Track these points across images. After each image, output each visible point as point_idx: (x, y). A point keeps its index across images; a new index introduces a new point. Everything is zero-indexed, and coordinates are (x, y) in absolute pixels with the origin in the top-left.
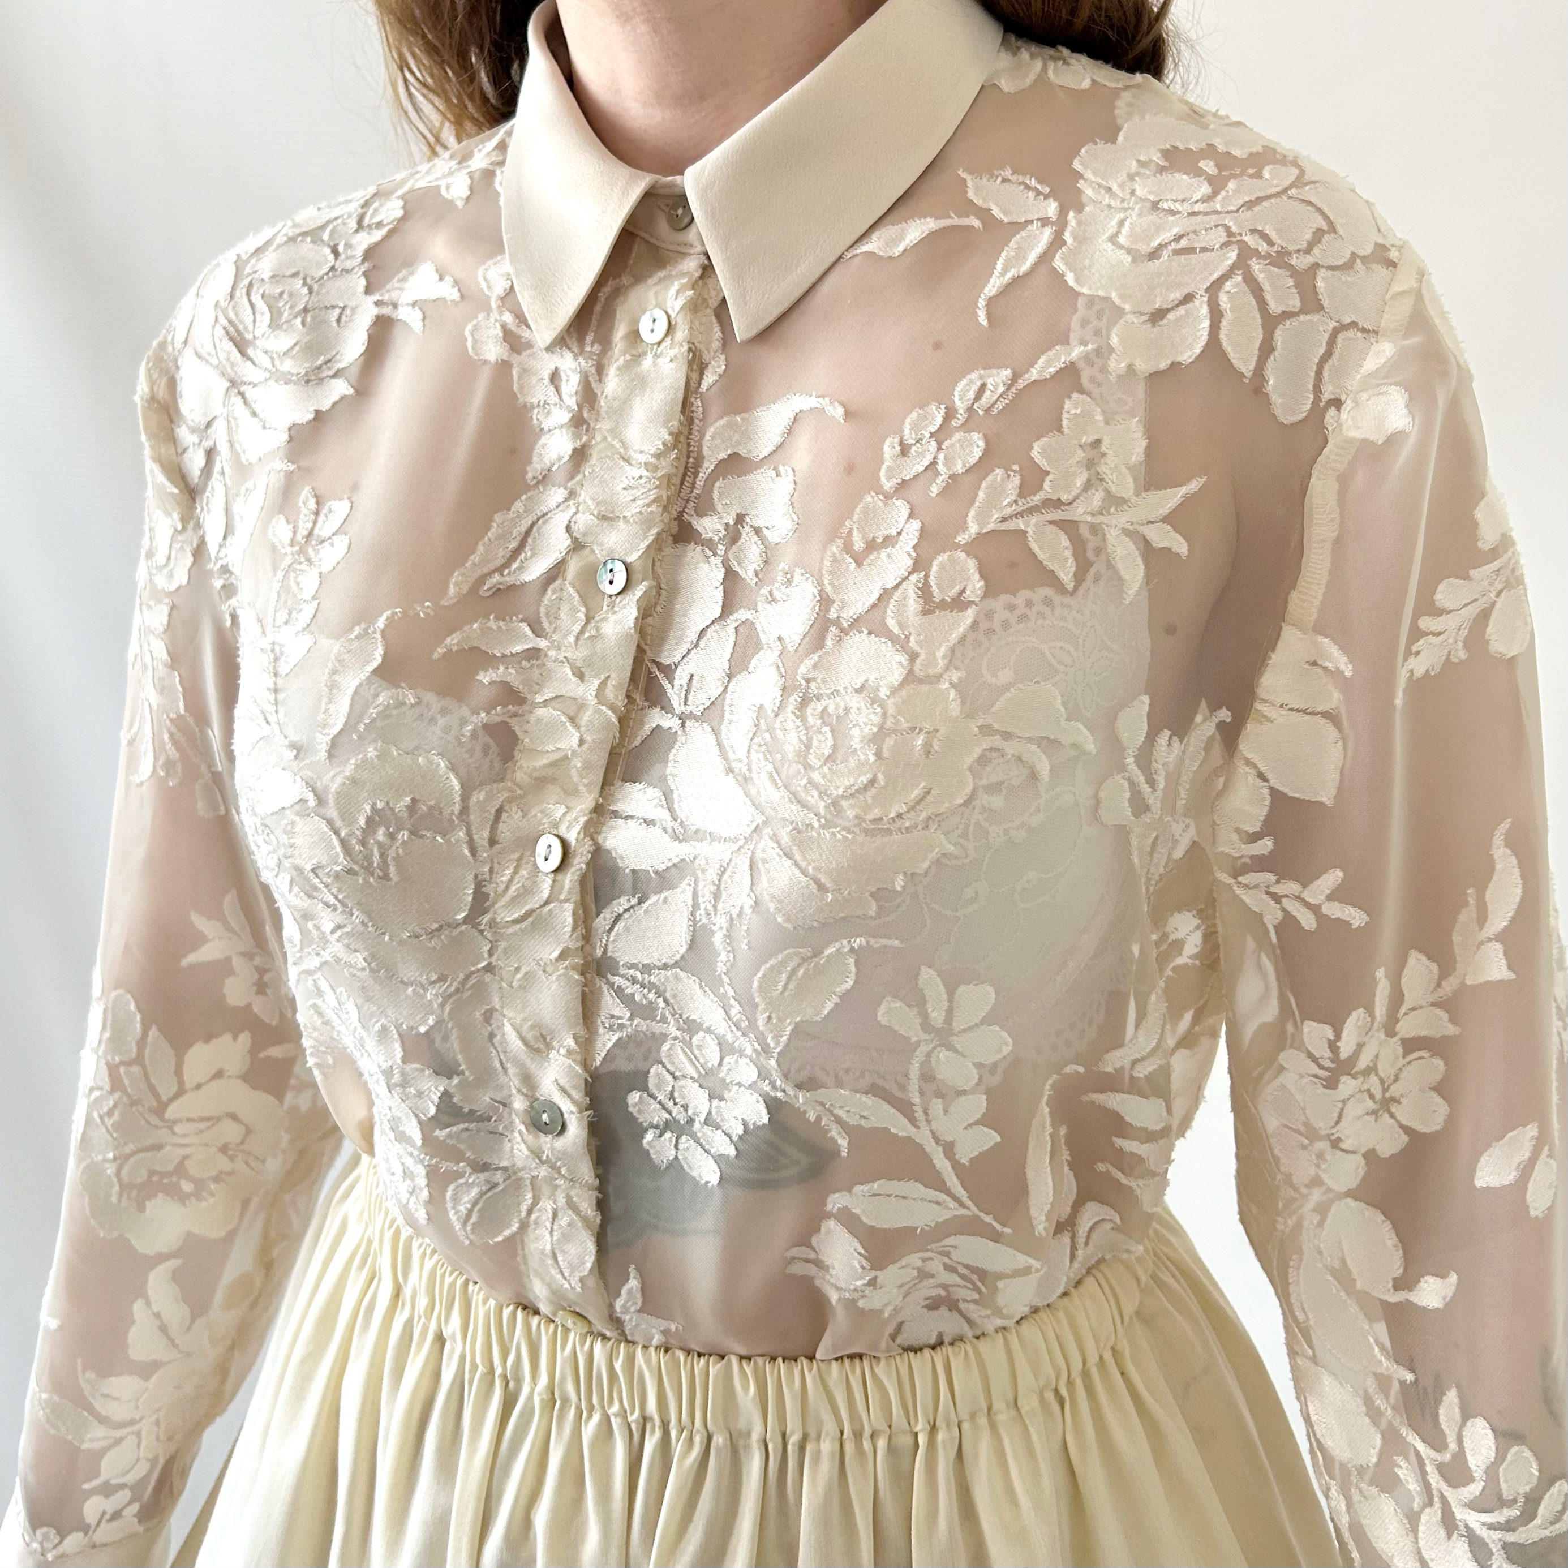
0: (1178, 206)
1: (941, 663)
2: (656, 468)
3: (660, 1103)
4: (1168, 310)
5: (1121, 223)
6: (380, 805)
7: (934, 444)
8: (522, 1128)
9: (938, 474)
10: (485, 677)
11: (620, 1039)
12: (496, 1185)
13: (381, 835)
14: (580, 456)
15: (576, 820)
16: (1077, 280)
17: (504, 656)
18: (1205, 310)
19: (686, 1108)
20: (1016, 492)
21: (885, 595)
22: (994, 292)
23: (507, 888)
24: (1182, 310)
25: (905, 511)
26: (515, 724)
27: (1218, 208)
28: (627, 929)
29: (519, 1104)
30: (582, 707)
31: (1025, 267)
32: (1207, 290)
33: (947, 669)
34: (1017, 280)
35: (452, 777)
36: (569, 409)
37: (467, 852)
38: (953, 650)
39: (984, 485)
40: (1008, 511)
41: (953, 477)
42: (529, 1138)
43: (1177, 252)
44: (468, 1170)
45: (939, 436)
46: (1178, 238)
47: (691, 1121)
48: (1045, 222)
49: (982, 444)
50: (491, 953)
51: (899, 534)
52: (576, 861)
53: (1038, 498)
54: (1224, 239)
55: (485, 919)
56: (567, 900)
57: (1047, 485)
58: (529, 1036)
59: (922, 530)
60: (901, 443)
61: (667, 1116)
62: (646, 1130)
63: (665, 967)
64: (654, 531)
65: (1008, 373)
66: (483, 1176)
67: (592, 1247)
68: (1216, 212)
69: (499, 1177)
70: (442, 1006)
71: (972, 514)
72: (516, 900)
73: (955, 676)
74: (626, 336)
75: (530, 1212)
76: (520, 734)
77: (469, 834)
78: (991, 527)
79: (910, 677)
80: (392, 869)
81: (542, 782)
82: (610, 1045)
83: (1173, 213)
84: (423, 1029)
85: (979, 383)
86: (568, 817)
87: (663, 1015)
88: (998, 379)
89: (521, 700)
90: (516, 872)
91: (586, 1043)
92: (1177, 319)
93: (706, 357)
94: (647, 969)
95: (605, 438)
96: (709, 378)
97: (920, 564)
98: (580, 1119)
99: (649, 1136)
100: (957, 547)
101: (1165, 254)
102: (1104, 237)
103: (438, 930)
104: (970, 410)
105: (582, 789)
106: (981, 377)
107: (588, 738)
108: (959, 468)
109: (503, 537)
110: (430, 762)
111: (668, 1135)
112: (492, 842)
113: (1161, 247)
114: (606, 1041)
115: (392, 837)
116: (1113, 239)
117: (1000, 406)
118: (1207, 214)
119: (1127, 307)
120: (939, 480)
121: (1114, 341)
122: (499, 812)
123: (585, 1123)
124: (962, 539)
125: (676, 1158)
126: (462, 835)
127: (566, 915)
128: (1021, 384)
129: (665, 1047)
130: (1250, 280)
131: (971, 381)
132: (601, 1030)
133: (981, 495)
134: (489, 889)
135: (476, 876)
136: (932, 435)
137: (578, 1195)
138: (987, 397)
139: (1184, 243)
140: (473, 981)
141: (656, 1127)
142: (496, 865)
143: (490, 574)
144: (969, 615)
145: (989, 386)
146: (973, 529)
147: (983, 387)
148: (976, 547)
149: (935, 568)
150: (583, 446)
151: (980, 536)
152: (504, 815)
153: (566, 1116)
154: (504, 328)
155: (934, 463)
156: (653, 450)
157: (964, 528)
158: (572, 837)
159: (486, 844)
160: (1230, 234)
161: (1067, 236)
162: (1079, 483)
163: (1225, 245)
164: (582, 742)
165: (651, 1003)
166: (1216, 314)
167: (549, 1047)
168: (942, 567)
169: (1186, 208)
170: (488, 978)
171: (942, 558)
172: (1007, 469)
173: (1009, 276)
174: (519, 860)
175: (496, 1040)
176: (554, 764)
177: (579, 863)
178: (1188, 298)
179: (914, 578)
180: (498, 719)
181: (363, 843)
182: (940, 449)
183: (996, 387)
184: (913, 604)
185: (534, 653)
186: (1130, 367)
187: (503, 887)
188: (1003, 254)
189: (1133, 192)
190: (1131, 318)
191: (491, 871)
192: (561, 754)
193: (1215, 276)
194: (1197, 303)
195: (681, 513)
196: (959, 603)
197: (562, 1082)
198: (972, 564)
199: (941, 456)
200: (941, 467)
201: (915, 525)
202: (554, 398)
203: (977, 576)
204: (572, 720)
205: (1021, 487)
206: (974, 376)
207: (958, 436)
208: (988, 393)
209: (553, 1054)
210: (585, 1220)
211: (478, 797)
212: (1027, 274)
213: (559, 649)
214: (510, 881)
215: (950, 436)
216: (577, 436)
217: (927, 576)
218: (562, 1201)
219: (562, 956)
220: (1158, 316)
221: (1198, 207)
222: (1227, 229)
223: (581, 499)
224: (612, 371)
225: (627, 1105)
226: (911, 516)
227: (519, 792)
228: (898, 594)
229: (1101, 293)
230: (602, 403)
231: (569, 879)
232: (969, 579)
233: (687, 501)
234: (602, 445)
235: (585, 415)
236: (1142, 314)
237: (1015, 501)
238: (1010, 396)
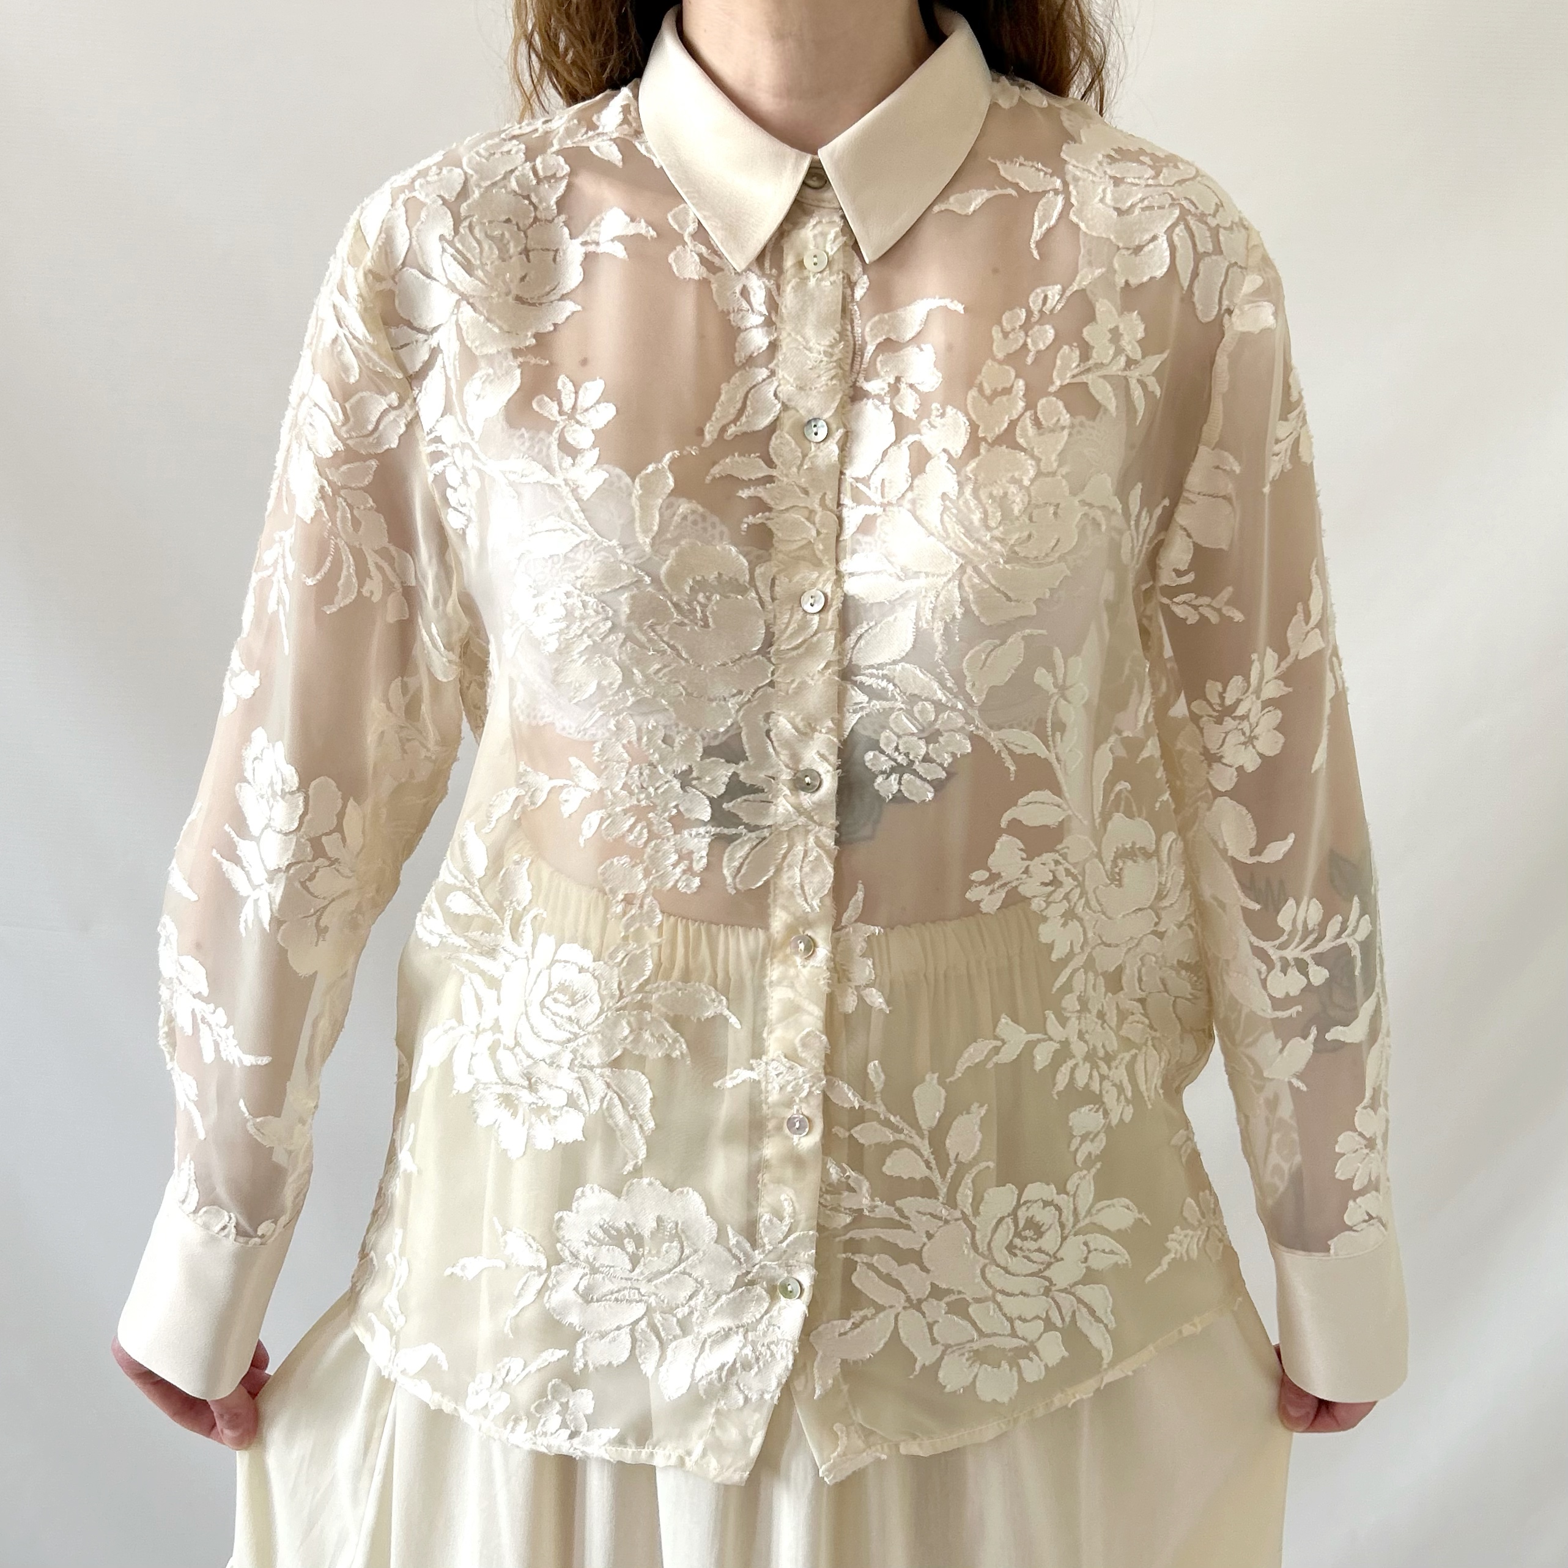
0: (1137, 181)
1: (1055, 465)
2: (832, 355)
3: (888, 755)
4: (1144, 246)
5: (1104, 191)
6: (698, 578)
7: (1022, 334)
8: (788, 792)
9: (1029, 351)
10: (744, 494)
11: (861, 718)
12: (764, 839)
13: (701, 597)
14: (773, 346)
15: (828, 580)
16: (1087, 227)
17: (750, 480)
18: (1165, 245)
19: (907, 755)
20: (1078, 359)
21: (1013, 424)
22: (1038, 238)
23: (787, 627)
24: (1151, 246)
25: (1013, 374)
26: (770, 524)
27: (1162, 183)
28: (867, 644)
29: (786, 776)
30: (812, 512)
31: (1053, 222)
32: (1165, 232)
33: (1059, 466)
34: (1049, 230)
35: (741, 557)
36: (761, 314)
37: (758, 605)
38: (1059, 455)
39: (1059, 356)
40: (1075, 371)
41: (1038, 352)
42: (792, 799)
43: (1143, 209)
44: (744, 831)
45: (1026, 327)
46: (1142, 200)
47: (912, 762)
48: (1056, 192)
49: (1052, 331)
50: (773, 673)
51: (1012, 386)
52: (834, 603)
53: (1091, 362)
54: (1170, 201)
55: (773, 649)
56: (831, 629)
57: (1094, 355)
58: (801, 725)
59: (1027, 385)
60: (1003, 331)
61: (893, 763)
62: (876, 776)
63: (895, 662)
64: (839, 396)
65: (1059, 287)
66: (753, 835)
67: (831, 870)
68: (1161, 185)
69: (766, 833)
70: (738, 711)
71: (1055, 374)
72: (793, 636)
73: (1064, 470)
74: (794, 265)
75: (785, 857)
76: (774, 531)
77: (757, 593)
78: (1067, 381)
79: (1039, 474)
80: (710, 620)
81: (796, 560)
82: (854, 722)
83: (1137, 185)
84: (722, 730)
85: (1043, 295)
86: (821, 579)
87: (893, 695)
88: (1054, 292)
89: (770, 509)
90: (791, 616)
91: (839, 724)
92: (1150, 251)
93: (854, 278)
94: (880, 666)
95: (789, 335)
96: (859, 293)
97: (1031, 405)
98: (833, 776)
99: (880, 779)
100: (1050, 394)
101: (1137, 211)
102: (1097, 199)
103: (739, 659)
104: (1041, 311)
105: (825, 562)
106: (1043, 291)
107: (824, 531)
108: (1042, 347)
109: (731, 400)
110: (724, 549)
111: (893, 777)
112: (773, 599)
113: (1133, 206)
114: (852, 720)
115: (709, 598)
116: (1102, 200)
117: (1059, 307)
118: (1156, 186)
119: (1121, 245)
120: (1031, 354)
121: (1116, 266)
122: (773, 580)
123: (836, 779)
124: (1052, 389)
125: (899, 791)
126: (753, 594)
127: (830, 639)
128: (1068, 293)
129: (893, 716)
130: (1188, 228)
131: (1037, 294)
132: (848, 715)
133: (1058, 362)
134: (775, 629)
135: (765, 622)
136: (1021, 327)
137: (826, 835)
138: (1050, 304)
139: (1146, 203)
140: (759, 693)
141: (882, 772)
142: (778, 615)
143: (728, 424)
144: (1066, 432)
145: (1050, 296)
146: (1058, 383)
147: (1046, 297)
148: (1063, 393)
149: (1039, 407)
150: (775, 340)
151: (1061, 386)
152: (777, 582)
153: (823, 776)
154: (700, 255)
155: (1025, 344)
156: (828, 343)
157: (1052, 383)
158: (828, 590)
159: (769, 599)
160: (1173, 199)
161: (1073, 200)
162: (1111, 352)
163: (1171, 205)
164: (818, 533)
165: (883, 688)
166: (1173, 249)
167: (814, 730)
168: (1043, 407)
169: (1142, 182)
170: (770, 690)
171: (1042, 402)
172: (1071, 346)
173: (1045, 227)
174: (792, 609)
175: (772, 734)
176: (802, 548)
177: (836, 605)
178: (1154, 238)
179: (1028, 414)
180: (760, 521)
181: (689, 603)
182: (1027, 335)
183: (1053, 296)
184: (1031, 431)
185: (770, 479)
186: (1127, 283)
187: (783, 626)
188: (1036, 214)
189: (1105, 172)
190: (1124, 252)
191: (775, 617)
192: (804, 542)
193: (1169, 224)
194: (1160, 240)
195: (855, 383)
196: (1058, 428)
197: (822, 751)
198: (1060, 404)
199: (1029, 340)
200: (1030, 346)
201: (1021, 383)
202: (745, 305)
203: (1065, 411)
204: (808, 519)
205: (1080, 356)
206: (1038, 290)
207: (1037, 328)
208: (1049, 301)
209: (816, 735)
210: (828, 852)
211: (758, 571)
212: (1054, 226)
213: (787, 476)
214: (789, 622)
215: (1032, 328)
216: (769, 333)
217: (1036, 413)
218: (811, 840)
219: (826, 667)
220: (1138, 249)
221: (1150, 182)
222: (1171, 195)
223: (780, 376)
224: (788, 289)
225: (864, 762)
226: (1017, 376)
227: (782, 567)
228: (1020, 424)
229: (1104, 236)
230: (784, 311)
231: (831, 616)
232: (1060, 413)
233: (858, 373)
234: (788, 340)
235: (774, 319)
236: (1128, 249)
237: (1079, 365)
238: (1064, 301)
